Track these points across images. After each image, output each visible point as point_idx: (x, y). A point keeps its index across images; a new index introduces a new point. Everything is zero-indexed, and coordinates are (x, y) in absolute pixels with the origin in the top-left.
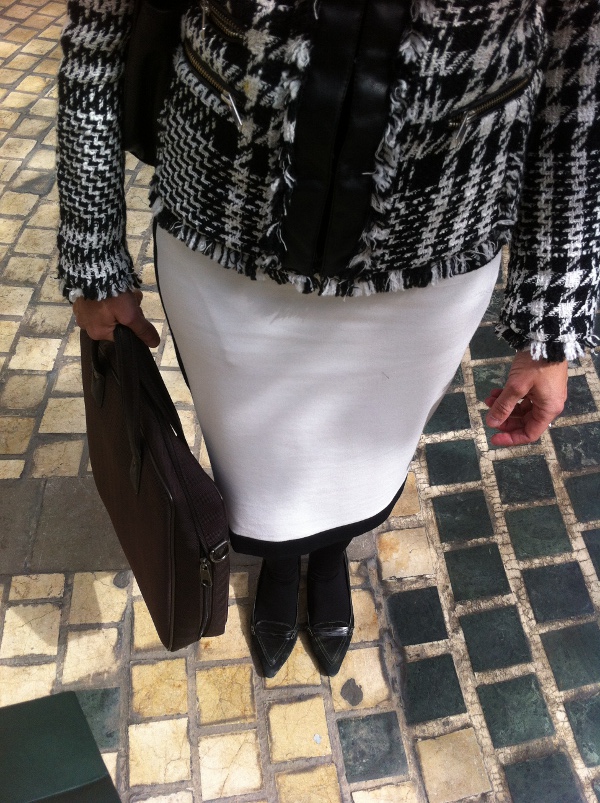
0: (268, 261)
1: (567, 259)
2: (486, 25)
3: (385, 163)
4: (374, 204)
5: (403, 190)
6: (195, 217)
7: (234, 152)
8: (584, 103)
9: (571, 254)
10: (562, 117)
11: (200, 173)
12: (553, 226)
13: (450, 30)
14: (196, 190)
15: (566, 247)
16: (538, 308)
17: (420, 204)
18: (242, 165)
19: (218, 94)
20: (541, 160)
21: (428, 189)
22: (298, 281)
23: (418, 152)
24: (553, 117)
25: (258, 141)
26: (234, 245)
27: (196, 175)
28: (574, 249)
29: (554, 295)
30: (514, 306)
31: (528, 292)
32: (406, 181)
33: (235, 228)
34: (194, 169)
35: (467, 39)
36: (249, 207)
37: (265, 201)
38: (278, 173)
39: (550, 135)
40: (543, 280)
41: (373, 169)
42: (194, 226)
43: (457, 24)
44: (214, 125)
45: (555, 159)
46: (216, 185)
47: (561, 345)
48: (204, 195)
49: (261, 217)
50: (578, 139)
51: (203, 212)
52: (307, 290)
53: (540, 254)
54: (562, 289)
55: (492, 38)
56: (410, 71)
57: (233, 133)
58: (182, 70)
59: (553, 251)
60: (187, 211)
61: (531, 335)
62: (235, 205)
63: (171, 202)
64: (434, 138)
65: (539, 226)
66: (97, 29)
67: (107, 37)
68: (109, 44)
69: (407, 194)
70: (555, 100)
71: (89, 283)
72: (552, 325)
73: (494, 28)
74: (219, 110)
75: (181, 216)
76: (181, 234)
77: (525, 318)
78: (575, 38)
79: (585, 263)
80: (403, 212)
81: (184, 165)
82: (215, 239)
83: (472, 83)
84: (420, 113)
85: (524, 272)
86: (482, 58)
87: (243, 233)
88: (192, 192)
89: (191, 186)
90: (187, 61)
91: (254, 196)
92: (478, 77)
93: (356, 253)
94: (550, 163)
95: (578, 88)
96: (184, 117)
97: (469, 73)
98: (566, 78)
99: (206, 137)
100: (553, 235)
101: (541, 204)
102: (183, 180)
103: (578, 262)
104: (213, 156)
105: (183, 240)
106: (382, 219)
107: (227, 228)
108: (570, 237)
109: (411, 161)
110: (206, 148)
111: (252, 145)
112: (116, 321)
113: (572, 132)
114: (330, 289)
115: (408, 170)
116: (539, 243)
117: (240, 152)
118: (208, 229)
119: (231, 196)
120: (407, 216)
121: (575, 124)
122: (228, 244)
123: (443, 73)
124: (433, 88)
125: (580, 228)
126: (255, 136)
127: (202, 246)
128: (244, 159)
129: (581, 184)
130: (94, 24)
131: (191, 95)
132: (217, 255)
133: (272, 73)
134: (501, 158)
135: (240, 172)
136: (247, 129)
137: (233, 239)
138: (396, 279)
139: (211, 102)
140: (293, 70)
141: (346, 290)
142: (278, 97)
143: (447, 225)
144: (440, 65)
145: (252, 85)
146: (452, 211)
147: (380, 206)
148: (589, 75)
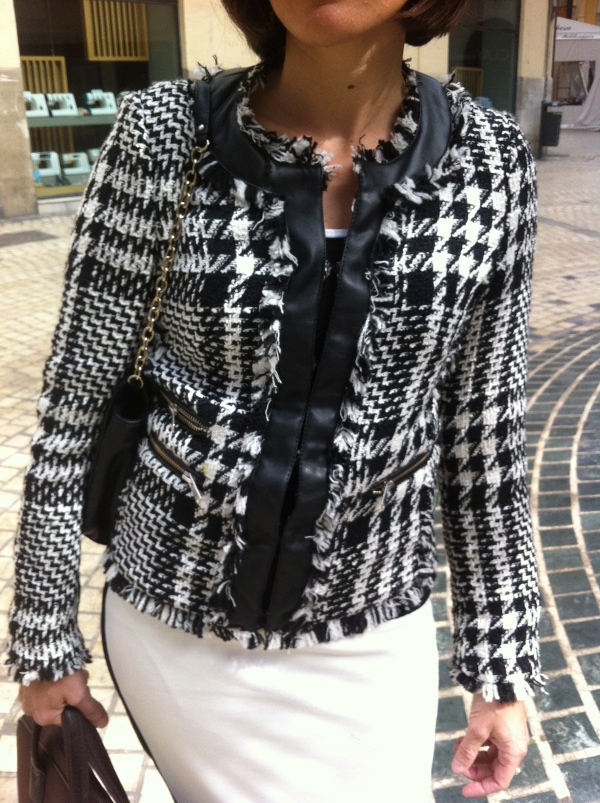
0: (215, 618)
1: (500, 603)
2: (399, 419)
3: (324, 528)
4: (315, 563)
5: (339, 549)
6: (146, 580)
7: (189, 520)
8: (490, 469)
9: (503, 598)
10: (474, 481)
11: (155, 541)
12: (484, 573)
13: (372, 425)
14: (150, 556)
15: (498, 591)
16: (483, 650)
17: (353, 559)
18: (197, 533)
19: (179, 474)
20: (463, 516)
21: (359, 546)
22: (243, 637)
23: (350, 516)
24: (466, 480)
25: (214, 512)
26: (183, 605)
27: (150, 542)
28: (506, 593)
29: (495, 637)
30: (463, 649)
31: (472, 635)
32: (341, 540)
33: (185, 589)
34: (150, 537)
35: (385, 430)
36: (200, 568)
37: (216, 562)
38: (230, 538)
39: (466, 496)
40: (483, 623)
41: (313, 533)
42: (144, 589)
43: (377, 420)
44: (173, 500)
45: (475, 515)
46: (170, 550)
47: (510, 686)
48: (157, 560)
49: (211, 577)
50: (490, 498)
51: (155, 575)
52: (252, 645)
53: (476, 599)
54: (501, 631)
55: (403, 427)
56: (344, 458)
57: (192, 505)
58: (147, 456)
59: (488, 596)
60: (139, 575)
61: (481, 677)
62: (188, 566)
63: (125, 568)
64: (363, 504)
65: (471, 573)
66: (70, 438)
67: (79, 443)
68: (79, 449)
69: (343, 551)
70: (465, 468)
71: (46, 664)
72: (498, 665)
73: (405, 421)
74: (179, 487)
75: (132, 580)
76: (131, 597)
77: (473, 661)
78: (472, 420)
79: (519, 605)
80: (340, 568)
81: (140, 534)
82: (164, 600)
83: (390, 461)
84: (353, 488)
85: (466, 617)
86: (396, 444)
87: (193, 592)
88: (145, 558)
89: (145, 553)
90: (152, 448)
91: (206, 558)
92: (394, 456)
93: (298, 607)
94: (470, 518)
95: (481, 458)
96: (145, 494)
97: (388, 454)
98: (471, 451)
99: (164, 509)
100: (486, 580)
101: (469, 554)
102: (138, 547)
103: (512, 605)
104: (170, 525)
105: (132, 603)
106: (322, 576)
107: (177, 589)
108: (500, 582)
109: (345, 524)
110: (164, 519)
111: (208, 515)
112: (65, 702)
113: (484, 493)
114: (275, 642)
115: (342, 531)
116: (474, 589)
117: (196, 521)
118: (158, 591)
119: (184, 559)
120: (343, 571)
121: (485, 486)
122: (177, 604)
123: (369, 457)
124: (362, 470)
125: (507, 573)
126: (211, 508)
127: (151, 607)
128: (200, 527)
129: (500, 535)
130: (67, 434)
131: (153, 476)
132: (165, 615)
133: (230, 458)
134: (414, 516)
135: (195, 538)
136: (204, 502)
137: (182, 599)
138: (335, 628)
139: (172, 481)
140: (247, 457)
141: (289, 642)
142: (233, 477)
143: (375, 575)
144: (366, 451)
145: (212, 467)
146: (379, 563)
147: (321, 564)
148: (489, 447)
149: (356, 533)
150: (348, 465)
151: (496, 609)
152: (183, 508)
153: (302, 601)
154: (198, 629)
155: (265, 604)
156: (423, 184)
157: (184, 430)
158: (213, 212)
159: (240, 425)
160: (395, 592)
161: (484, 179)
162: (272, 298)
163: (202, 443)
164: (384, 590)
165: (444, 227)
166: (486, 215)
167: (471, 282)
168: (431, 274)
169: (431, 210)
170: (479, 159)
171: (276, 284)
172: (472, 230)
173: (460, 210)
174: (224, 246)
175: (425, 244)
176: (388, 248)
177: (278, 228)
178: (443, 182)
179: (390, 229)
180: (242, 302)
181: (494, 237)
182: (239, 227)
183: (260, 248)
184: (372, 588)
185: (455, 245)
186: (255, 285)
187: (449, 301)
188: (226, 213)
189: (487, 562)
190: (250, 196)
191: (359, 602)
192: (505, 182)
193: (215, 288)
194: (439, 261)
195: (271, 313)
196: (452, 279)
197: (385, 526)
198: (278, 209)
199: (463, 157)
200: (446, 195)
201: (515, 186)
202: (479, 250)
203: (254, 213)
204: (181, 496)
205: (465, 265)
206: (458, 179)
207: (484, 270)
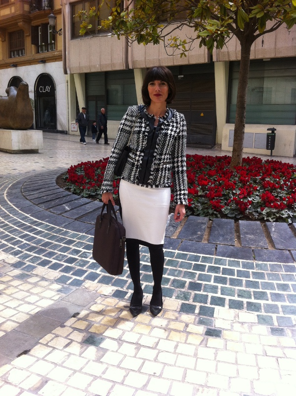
21: (158, 173)
22: (140, 185)
23: (156, 167)
24: (176, 170)
30: (175, 197)
32: (155, 171)
33: (133, 177)
38: (139, 168)
39: (176, 172)
41: (151, 168)
42: (127, 178)
43: (160, 152)
45: (177, 175)
46: (131, 171)
49: (136, 175)
53: (177, 189)
54: (181, 194)
59: (179, 188)
60: (126, 176)
61: (178, 201)
62: (133, 174)
63: (124, 175)
64: (158, 166)
65: (176, 185)
66: (116, 154)
68: (117, 156)
69: (155, 173)
70: (176, 168)
71: (108, 189)
73: (164, 154)
76: (125, 179)
77: (177, 199)
80: (155, 175)
82: (129, 179)
84: (156, 162)
85: (176, 193)
91: (136, 172)
92: (163, 159)
96: (128, 164)
98: (177, 165)
99: (130, 165)
100: (179, 186)
101: (177, 182)
104: (131, 167)
107: (131, 177)
108: (181, 186)
111: (136, 165)
113: (179, 172)
115: (155, 169)
116: (177, 187)
119: (133, 172)
124: (158, 159)
128: (135, 167)
129: (181, 178)
131: (129, 161)
132: (130, 181)
133: (139, 156)
134: (167, 171)
135: (134, 169)
136: (136, 163)
137: (132, 179)
138: (154, 186)
139: (132, 161)
140: (142, 156)
141: (147, 187)
142: (140, 159)
143: (160, 179)
144: (158, 157)
145: (137, 158)
146: (161, 177)
147: (152, 173)
148: (180, 164)
149: (157, 170)
150: (156, 158)
151: (180, 190)
152: (133, 165)
153: (149, 179)
154: (134, 183)
155: (144, 180)
156: (168, 122)
157: (133, 153)
158: (140, 122)
159: (141, 152)
160: (163, 183)
161: (177, 123)
162: (146, 134)
163: (136, 155)
164: (162, 182)
165: (170, 128)
166: (177, 128)
167: (174, 136)
168: (168, 133)
169: (169, 125)
170: (177, 120)
171: (147, 132)
172: (174, 129)
173: (173, 126)
174: (141, 127)
175: (168, 129)
176: (163, 129)
177: (148, 125)
178: (171, 122)
179: (163, 127)
180: (142, 134)
181: (178, 130)
182: (143, 125)
183: (145, 128)
184: (160, 181)
185: (172, 130)
186: (144, 132)
187: (170, 137)
188: (142, 123)
189: (179, 183)
190: (145, 120)
191: (158, 183)
192: (180, 123)
193: (139, 132)
194: (169, 132)
195: (146, 136)
196: (171, 135)
197: (162, 171)
198: (148, 123)
199: (174, 120)
200: (171, 124)
201: (181, 124)
202: (175, 132)
203: (145, 123)
204: (133, 163)
205: (173, 133)
206: (173, 122)
207: (176, 134)
